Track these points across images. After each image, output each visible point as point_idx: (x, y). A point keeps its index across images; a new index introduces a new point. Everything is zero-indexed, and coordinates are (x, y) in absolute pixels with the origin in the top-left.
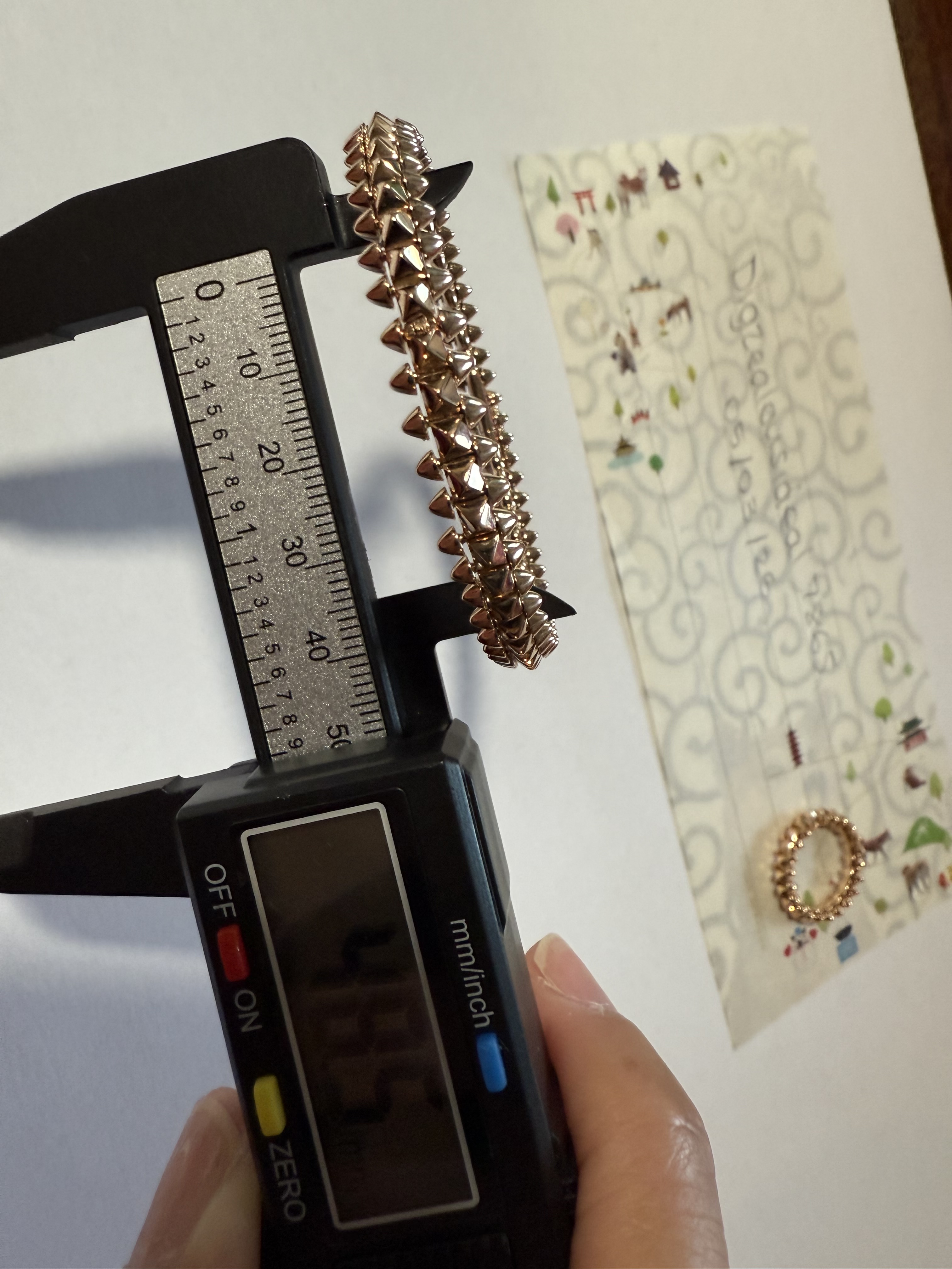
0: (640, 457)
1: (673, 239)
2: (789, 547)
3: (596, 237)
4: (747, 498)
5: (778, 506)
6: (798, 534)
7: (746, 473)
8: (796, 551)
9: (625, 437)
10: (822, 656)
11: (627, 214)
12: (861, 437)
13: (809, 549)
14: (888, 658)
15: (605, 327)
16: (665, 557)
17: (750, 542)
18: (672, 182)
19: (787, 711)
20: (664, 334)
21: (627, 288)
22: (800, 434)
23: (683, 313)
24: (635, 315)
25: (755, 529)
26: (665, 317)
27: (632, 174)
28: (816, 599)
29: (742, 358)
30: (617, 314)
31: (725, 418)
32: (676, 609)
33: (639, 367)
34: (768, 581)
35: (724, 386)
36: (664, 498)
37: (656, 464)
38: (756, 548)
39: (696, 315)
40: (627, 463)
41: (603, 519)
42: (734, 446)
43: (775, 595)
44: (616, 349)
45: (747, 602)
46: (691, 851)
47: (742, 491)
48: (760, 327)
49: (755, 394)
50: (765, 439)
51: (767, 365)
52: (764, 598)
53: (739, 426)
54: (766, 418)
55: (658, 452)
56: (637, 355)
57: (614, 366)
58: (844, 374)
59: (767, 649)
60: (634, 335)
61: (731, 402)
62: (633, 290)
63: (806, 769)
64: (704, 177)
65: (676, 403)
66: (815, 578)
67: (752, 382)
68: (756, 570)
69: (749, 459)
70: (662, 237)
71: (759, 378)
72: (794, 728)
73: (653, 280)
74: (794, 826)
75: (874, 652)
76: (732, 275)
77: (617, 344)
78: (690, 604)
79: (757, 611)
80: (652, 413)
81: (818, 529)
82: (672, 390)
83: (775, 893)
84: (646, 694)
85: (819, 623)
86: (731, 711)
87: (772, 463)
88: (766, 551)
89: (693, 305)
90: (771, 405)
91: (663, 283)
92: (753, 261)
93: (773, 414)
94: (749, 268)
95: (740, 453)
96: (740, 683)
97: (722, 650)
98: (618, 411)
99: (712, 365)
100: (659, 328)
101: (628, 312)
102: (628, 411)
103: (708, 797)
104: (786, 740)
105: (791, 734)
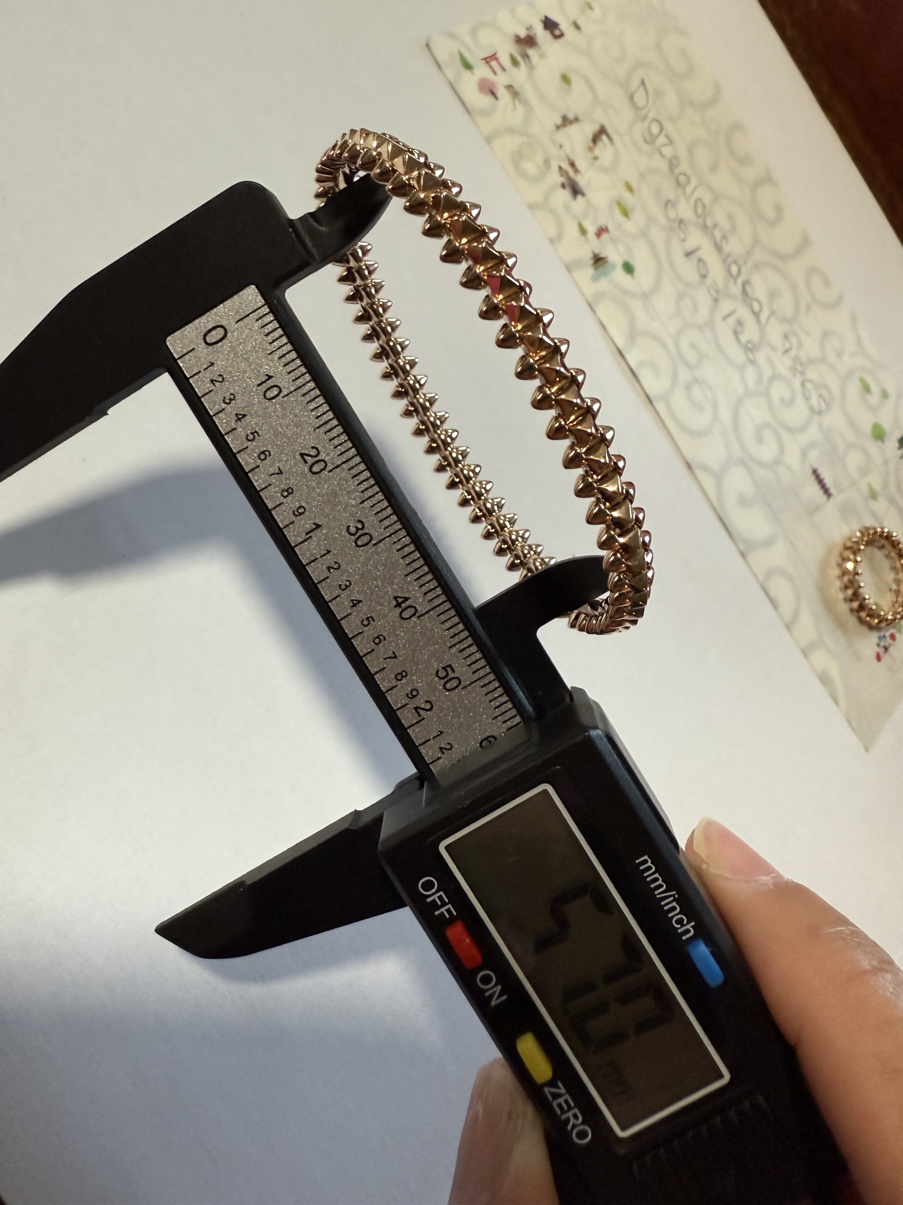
0: (614, 267)
1: (574, 79)
2: (756, 315)
3: (513, 91)
4: (709, 281)
5: (735, 282)
6: (759, 303)
7: (700, 260)
8: (764, 316)
9: (597, 252)
10: (814, 401)
11: (531, 67)
12: (779, 210)
13: (773, 313)
14: (867, 389)
15: (547, 163)
16: (664, 346)
17: (725, 318)
18: (557, 32)
19: (804, 454)
20: (596, 158)
21: (553, 128)
22: (731, 218)
23: (604, 138)
24: (567, 147)
25: (726, 306)
26: (591, 144)
27: (523, 34)
28: (793, 352)
29: (663, 165)
30: (553, 150)
31: (668, 219)
32: (688, 387)
33: (586, 191)
34: (750, 348)
35: (658, 192)
36: (646, 296)
37: (628, 268)
38: (731, 320)
39: (615, 137)
40: (605, 274)
41: (603, 326)
42: (684, 240)
43: (760, 357)
44: (562, 180)
45: (740, 368)
46: (772, 592)
47: (704, 277)
48: (667, 136)
49: (684, 193)
50: (705, 228)
51: (684, 166)
52: (752, 362)
53: (681, 222)
54: (700, 210)
55: (626, 258)
56: (581, 181)
57: (565, 194)
58: (745, 161)
59: (770, 404)
60: (572, 165)
61: (668, 204)
62: (558, 127)
63: (838, 498)
64: (579, 20)
65: (626, 214)
66: (786, 337)
67: (678, 183)
68: (738, 341)
69: (698, 249)
70: (565, 79)
71: (682, 178)
72: (815, 466)
73: (571, 116)
74: (846, 548)
75: (854, 388)
76: (631, 97)
77: (561, 176)
78: (696, 380)
79: (750, 373)
80: (610, 227)
81: (773, 295)
82: (619, 204)
83: (852, 610)
84: (689, 466)
85: (802, 373)
86: (761, 464)
87: (719, 248)
88: (740, 323)
89: (609, 129)
90: (700, 200)
91: (581, 117)
92: (643, 83)
93: (704, 207)
94: (642, 90)
95: (690, 244)
96: (760, 440)
97: (736, 415)
98: (583, 231)
99: (642, 175)
100: (590, 155)
101: (561, 146)
102: (591, 230)
103: (769, 543)
104: (812, 478)
105: (815, 472)
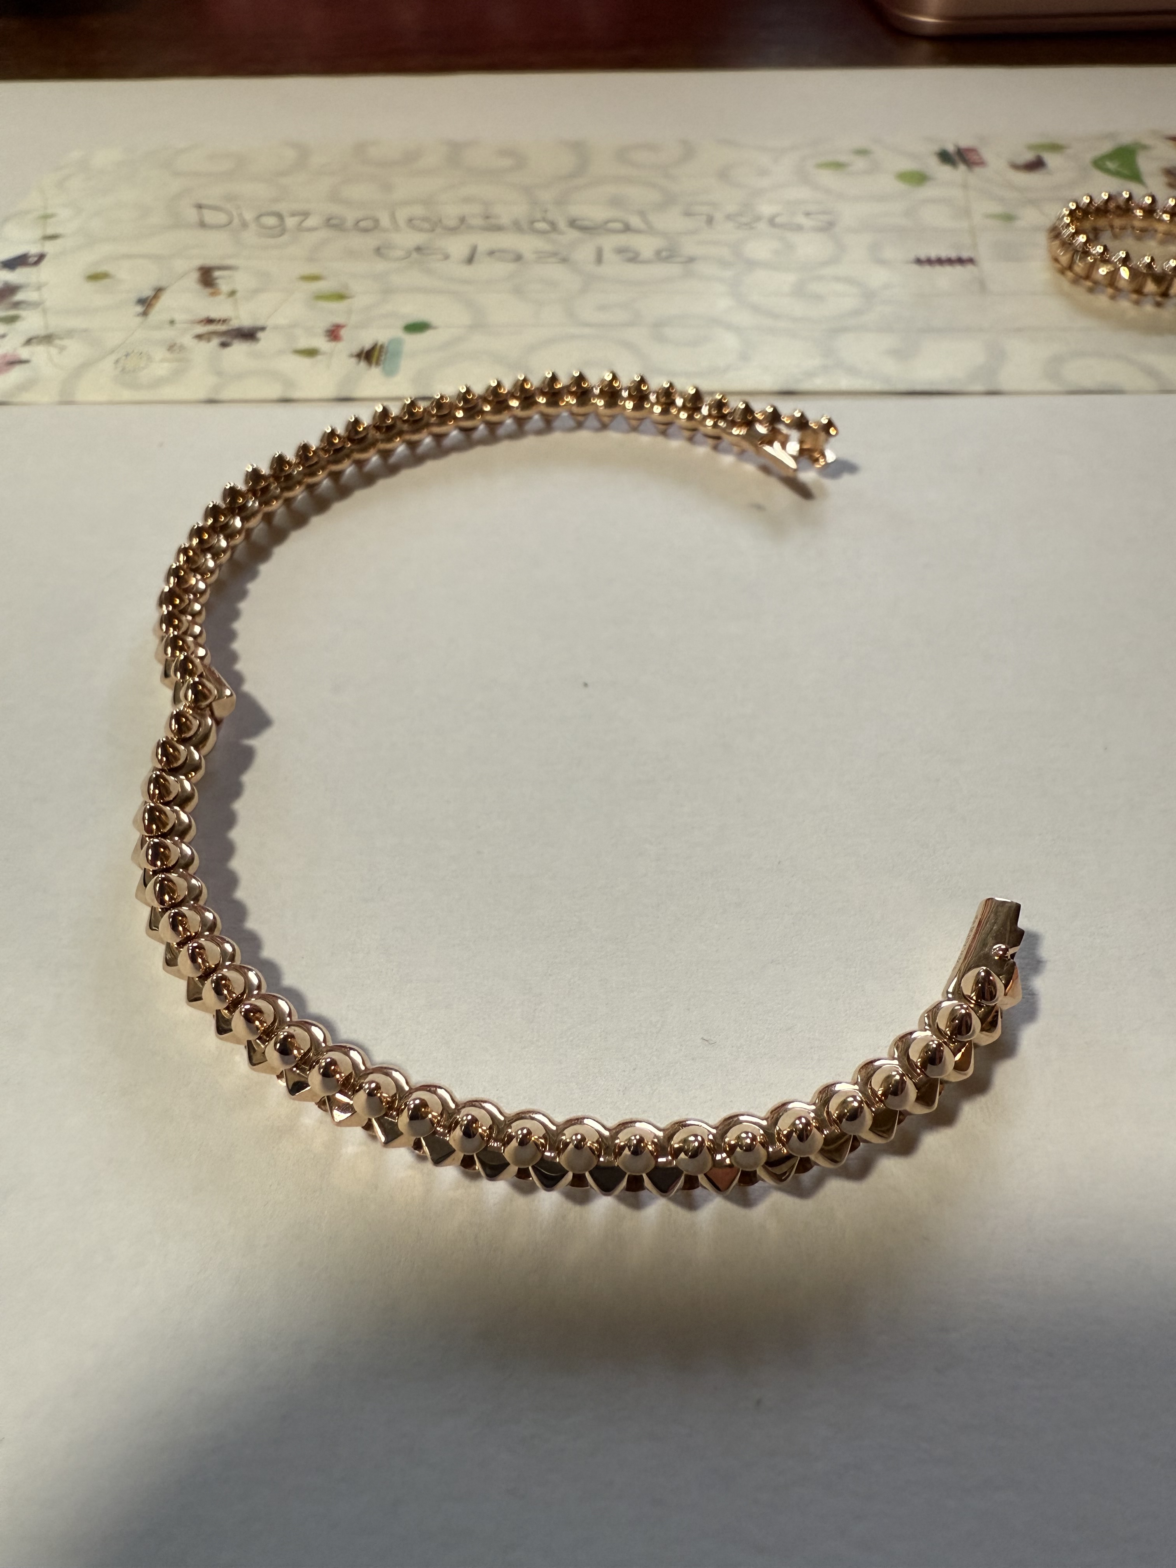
0: (398, 342)
1: (108, 268)
2: (627, 229)
3: (40, 339)
4: (528, 255)
5: (562, 233)
6: (614, 220)
7: (491, 253)
8: (635, 221)
9: (355, 351)
10: (807, 223)
11: (38, 306)
12: (509, 153)
13: (642, 214)
14: (838, 165)
15: (174, 348)
17: (599, 262)
18: (33, 260)
19: (882, 262)
20: (232, 293)
21: (138, 319)
22: (467, 200)
23: (217, 274)
24: (183, 317)
25: (583, 255)
26: (210, 290)
28: (719, 216)
29: (325, 234)
30: (169, 334)
31: (399, 260)
32: (660, 339)
33: (260, 323)
34: (666, 255)
35: (351, 254)
36: (477, 326)
37: (417, 327)
38: (611, 258)
39: (230, 263)
40: (397, 354)
42: (447, 257)
43: (689, 247)
44: (216, 342)
45: (688, 275)
46: (1091, 386)
47: (518, 259)
48: (293, 215)
49: (385, 230)
50: (452, 231)
51: (351, 216)
52: (691, 260)
53: (418, 249)
54: (426, 225)
55: (401, 324)
56: (243, 319)
57: (239, 348)
58: (411, 157)
59: (772, 266)
60: (210, 321)
61: (378, 251)
62: (145, 314)
63: (983, 253)
64: (50, 231)
65: (340, 297)
66: (688, 214)
67: (366, 230)
68: (645, 262)
69: (474, 248)
70: (97, 277)
71: (362, 224)
72: (912, 256)
73: (148, 293)
75: (826, 178)
76: (202, 225)
77: (209, 340)
78: (658, 325)
79: (707, 269)
80: (339, 321)
81: (616, 202)
82: (320, 298)
85: (758, 219)
86: (856, 313)
87: (496, 228)
88: (620, 251)
89: (214, 263)
90: (410, 220)
91: (162, 284)
92: (200, 207)
93: (425, 219)
95: (459, 253)
96: (816, 298)
97: (756, 309)
98: (311, 353)
99: (311, 259)
100: (222, 297)
101: (172, 322)
102: (321, 343)
103: (997, 354)
104: (927, 268)
105: (919, 261)
